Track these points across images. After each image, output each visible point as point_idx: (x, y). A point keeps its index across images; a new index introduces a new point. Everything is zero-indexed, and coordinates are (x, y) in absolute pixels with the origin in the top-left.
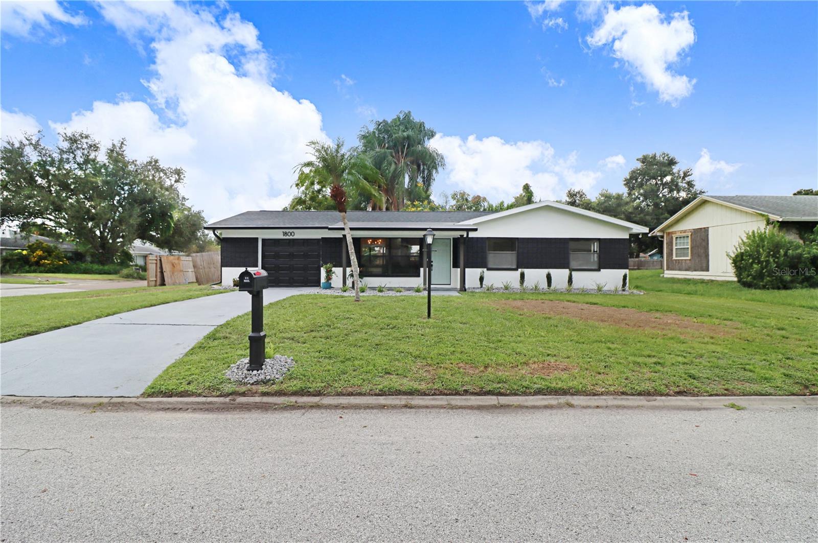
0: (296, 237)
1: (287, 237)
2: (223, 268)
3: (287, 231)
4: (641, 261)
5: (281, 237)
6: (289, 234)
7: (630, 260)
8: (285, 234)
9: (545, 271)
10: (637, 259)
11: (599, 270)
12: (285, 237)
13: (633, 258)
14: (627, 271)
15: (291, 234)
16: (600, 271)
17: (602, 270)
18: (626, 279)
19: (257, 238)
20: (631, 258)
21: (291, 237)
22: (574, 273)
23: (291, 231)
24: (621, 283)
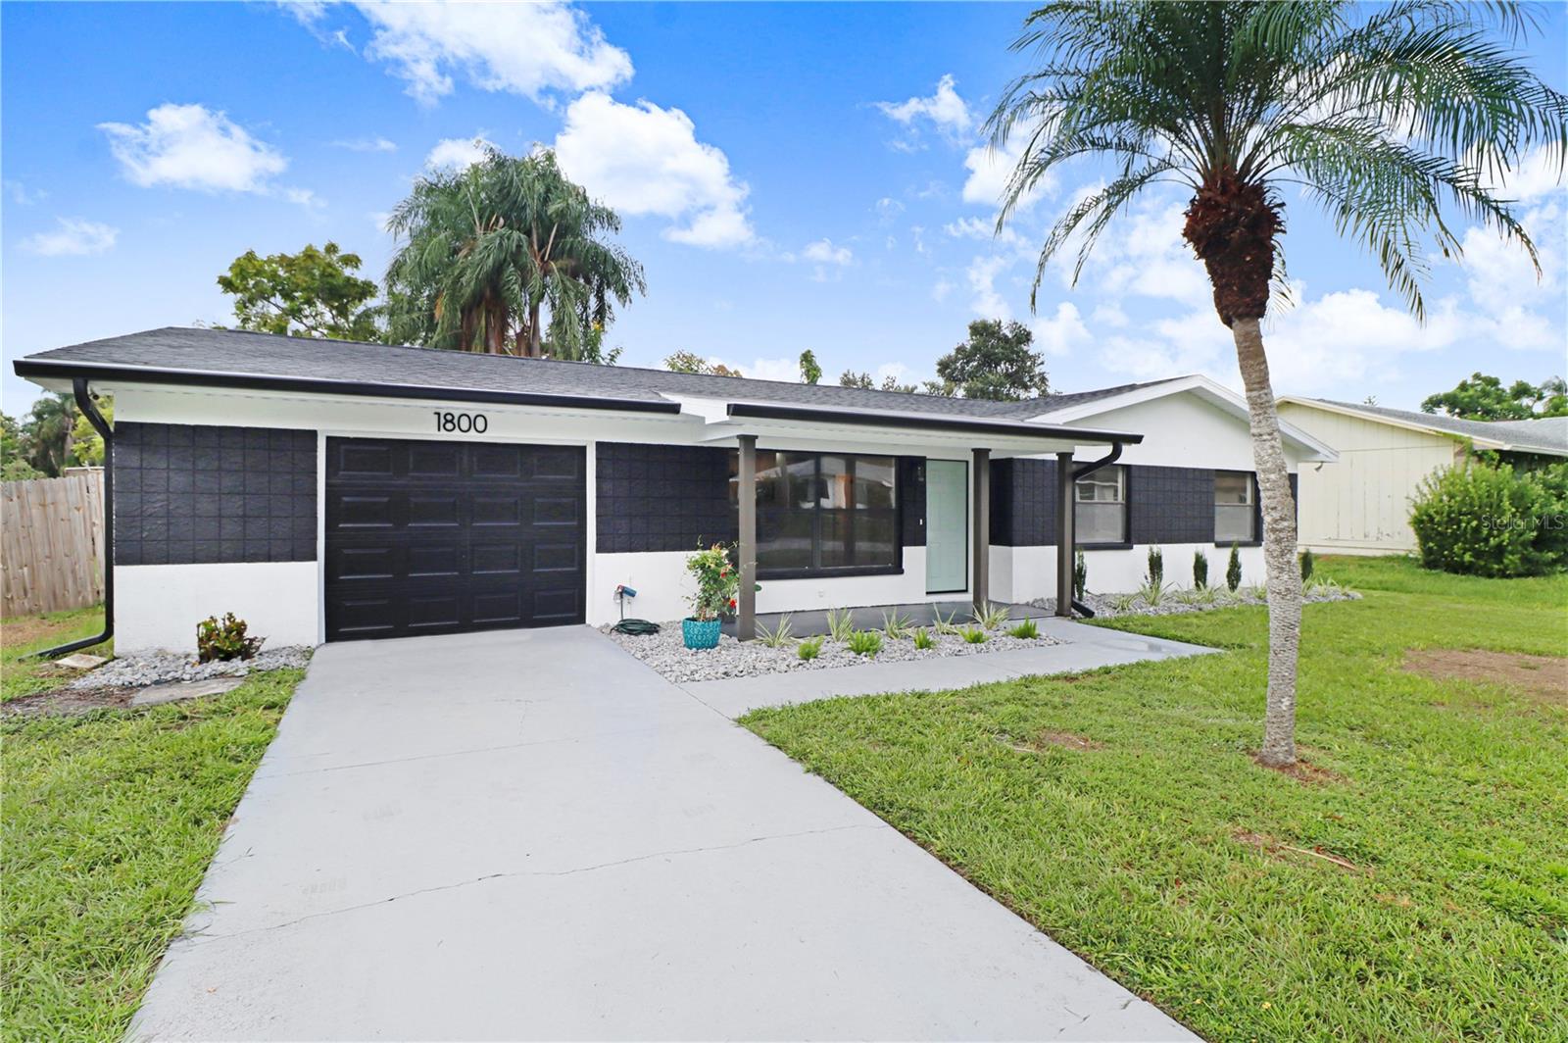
0: (492, 436)
1: (456, 436)
2: (119, 571)
3: (456, 407)
5: (430, 432)
6: (465, 426)
8: (447, 421)
11: (1257, 543)
12: (444, 436)
15: (472, 423)
19: (313, 434)
21: (473, 437)
23: (473, 408)
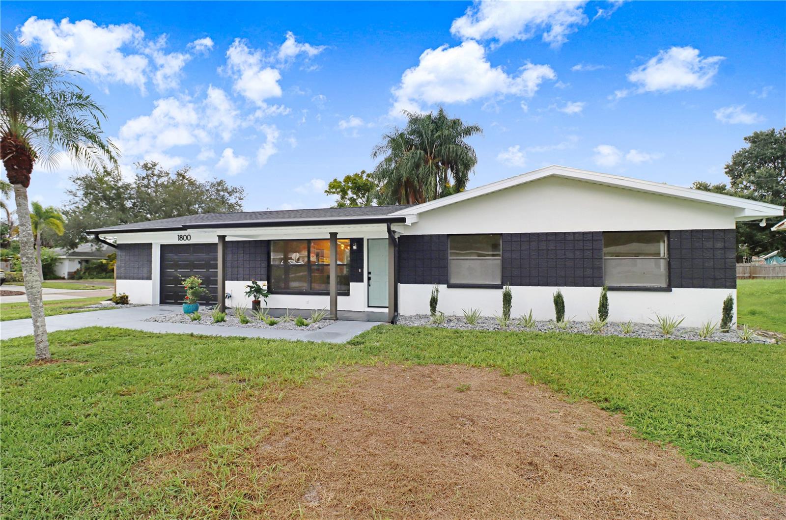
0: (193, 241)
4: (755, 267)
7: (738, 265)
8: (181, 238)
9: (553, 290)
10: (748, 264)
11: (668, 289)
13: (742, 262)
14: (733, 293)
16: (671, 291)
17: (673, 289)
18: (731, 308)
20: (738, 262)
21: (187, 242)
22: (610, 295)
24: (720, 315)
